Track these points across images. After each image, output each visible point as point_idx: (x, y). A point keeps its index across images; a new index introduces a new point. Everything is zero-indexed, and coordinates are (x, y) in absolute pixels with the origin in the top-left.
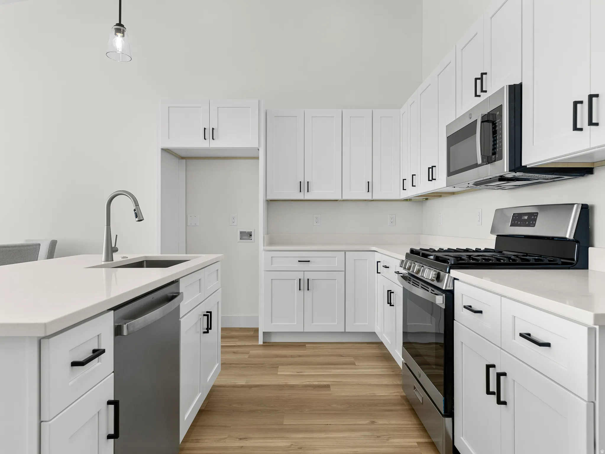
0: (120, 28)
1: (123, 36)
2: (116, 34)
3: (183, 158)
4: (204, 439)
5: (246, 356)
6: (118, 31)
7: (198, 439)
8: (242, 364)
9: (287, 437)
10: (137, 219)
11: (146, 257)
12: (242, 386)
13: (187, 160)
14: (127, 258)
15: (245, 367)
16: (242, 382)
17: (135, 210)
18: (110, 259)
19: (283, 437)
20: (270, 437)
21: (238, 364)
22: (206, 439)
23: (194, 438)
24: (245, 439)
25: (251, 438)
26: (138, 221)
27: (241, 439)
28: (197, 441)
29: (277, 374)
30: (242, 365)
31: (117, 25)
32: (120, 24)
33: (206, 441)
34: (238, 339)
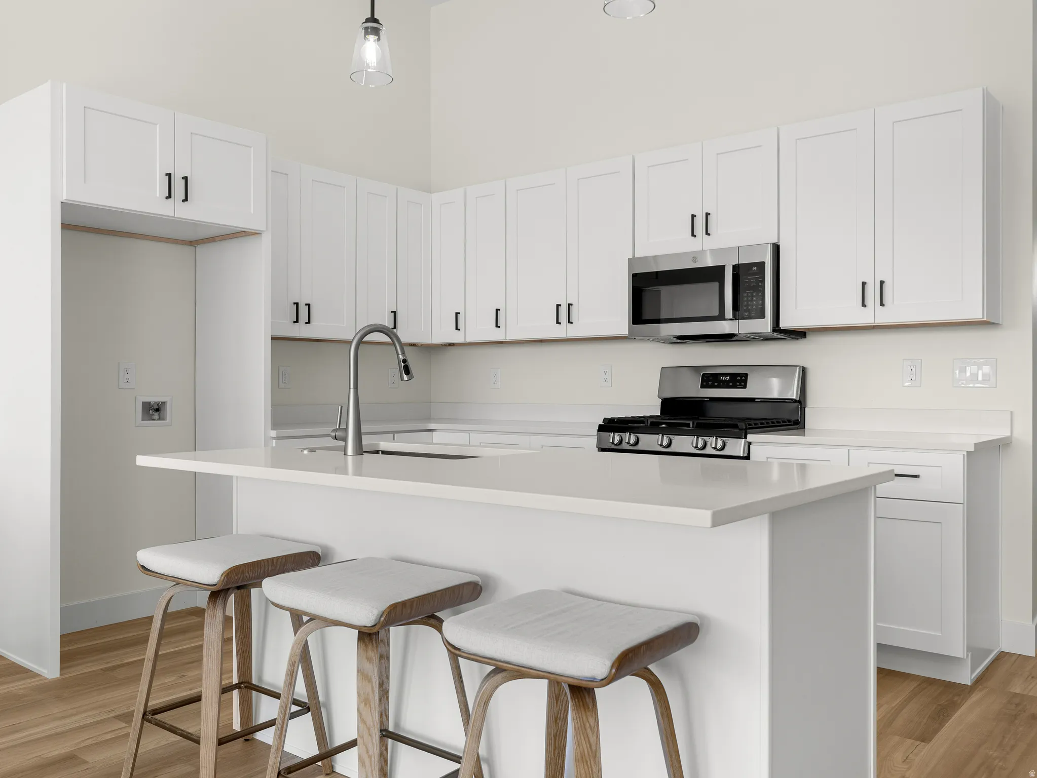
0: (373, 26)
1: (379, 39)
2: (365, 38)
6: (369, 31)
31: (367, 20)
32: (372, 19)
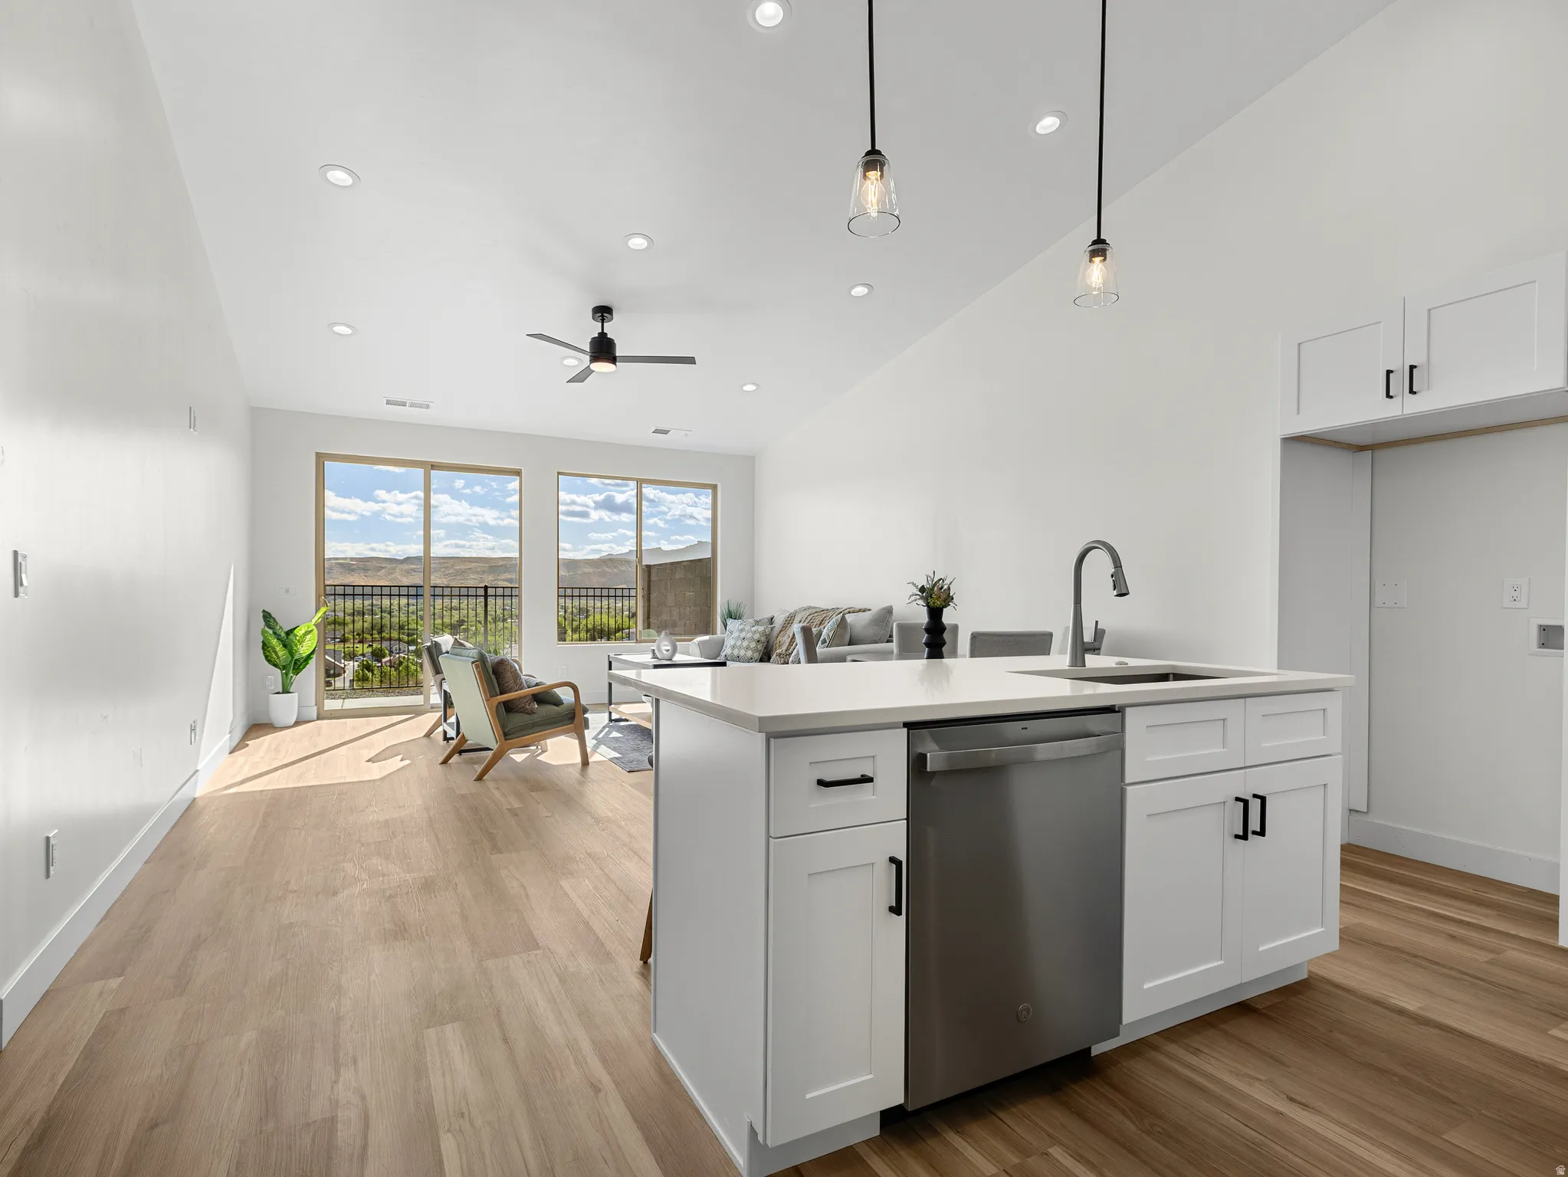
2: (1091, 261)
3: (1362, 448)
4: (1211, 1056)
5: (1483, 957)
6: (1094, 254)
7: (1201, 1049)
8: (1451, 968)
9: (1422, 1166)
10: (1115, 593)
11: (1173, 667)
12: (1401, 1012)
13: (1379, 454)
14: (1127, 664)
15: (1454, 978)
16: (1410, 1002)
17: (1112, 576)
18: (1079, 664)
19: (1411, 1160)
20: (1370, 1138)
21: (1437, 964)
22: (1214, 1058)
23: (1195, 1045)
24: (1304, 1106)
25: (1318, 1112)
26: (1117, 596)
27: (1291, 1099)
28: (1196, 1052)
29: (1544, 1031)
30: (1445, 970)
32: (1099, 241)
33: (1213, 1061)
34: (1496, 913)
